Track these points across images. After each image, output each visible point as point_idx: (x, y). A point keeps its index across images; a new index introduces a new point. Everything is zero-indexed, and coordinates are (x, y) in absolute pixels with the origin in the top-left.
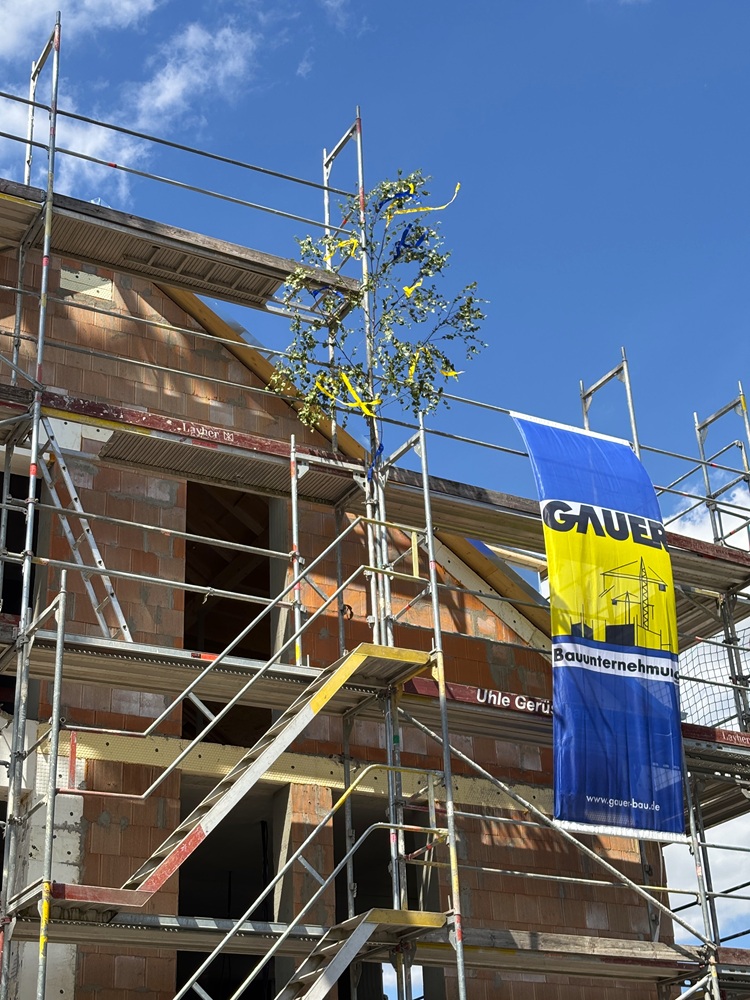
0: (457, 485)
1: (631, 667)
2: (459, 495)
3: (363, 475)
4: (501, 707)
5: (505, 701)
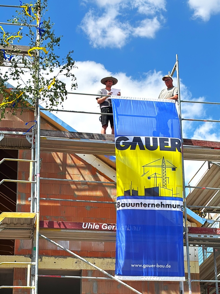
1: (158, 205)
3: (31, 136)
4: (95, 230)
5: (97, 227)
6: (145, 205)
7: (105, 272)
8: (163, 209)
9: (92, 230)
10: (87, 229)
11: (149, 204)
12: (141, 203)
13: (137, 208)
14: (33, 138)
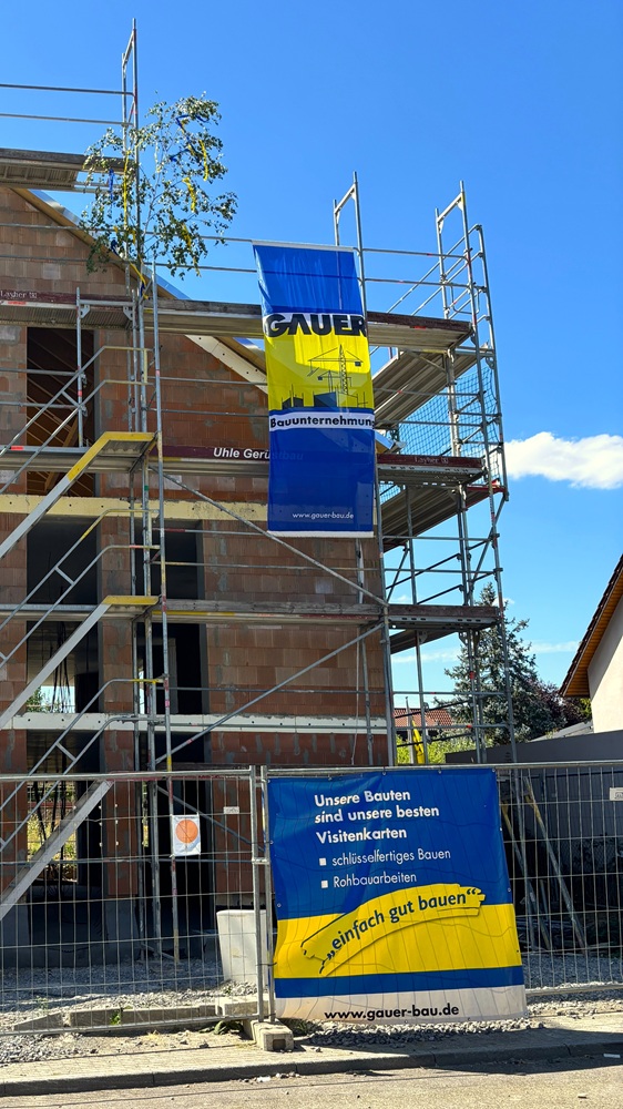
0: (206, 303)
1: (335, 421)
2: (209, 311)
3: (131, 308)
4: (233, 458)
5: (236, 454)
6: (315, 421)
7: (252, 525)
8: (343, 426)
9: (229, 458)
10: (221, 457)
11: (322, 420)
12: (309, 418)
13: (303, 426)
14: (134, 312)
